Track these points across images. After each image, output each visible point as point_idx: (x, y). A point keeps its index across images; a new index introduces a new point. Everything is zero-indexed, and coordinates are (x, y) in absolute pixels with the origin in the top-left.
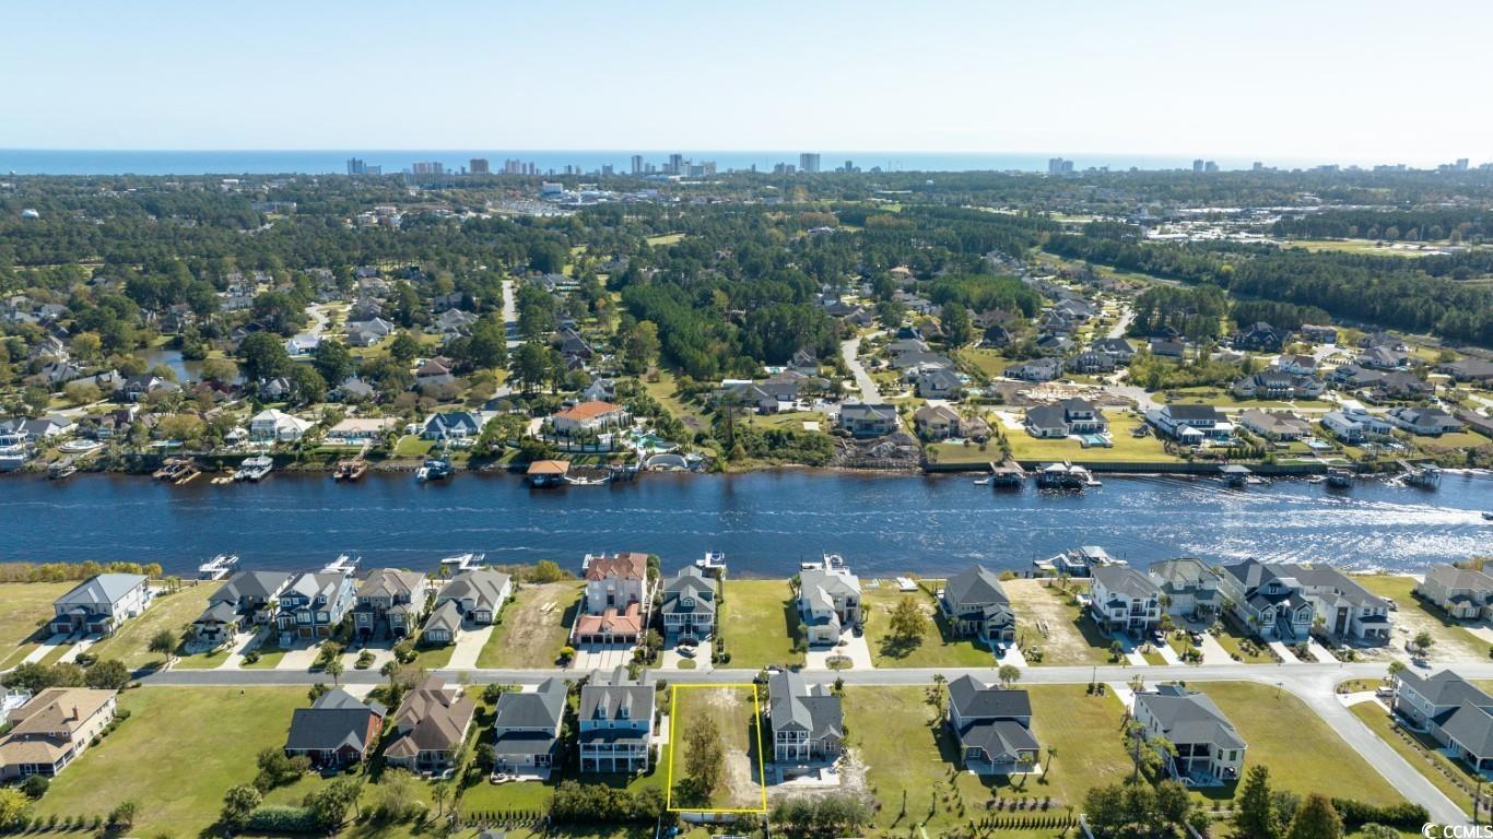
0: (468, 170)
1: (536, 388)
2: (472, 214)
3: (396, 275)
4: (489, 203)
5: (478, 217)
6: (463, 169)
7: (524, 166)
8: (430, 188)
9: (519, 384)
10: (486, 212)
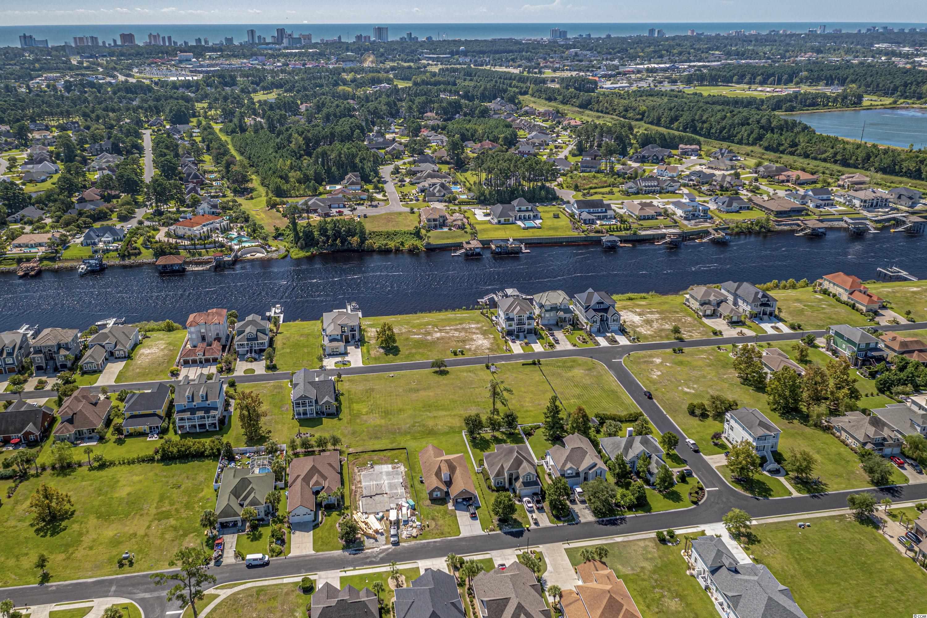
0: (119, 43)
1: (164, 208)
2: (121, 78)
3: (63, 128)
4: (135, 70)
5: (127, 81)
6: (115, 41)
7: (164, 38)
8: (88, 57)
9: (151, 205)
10: (132, 76)
